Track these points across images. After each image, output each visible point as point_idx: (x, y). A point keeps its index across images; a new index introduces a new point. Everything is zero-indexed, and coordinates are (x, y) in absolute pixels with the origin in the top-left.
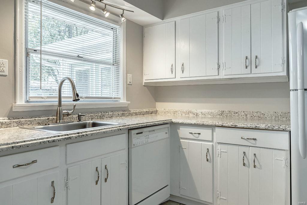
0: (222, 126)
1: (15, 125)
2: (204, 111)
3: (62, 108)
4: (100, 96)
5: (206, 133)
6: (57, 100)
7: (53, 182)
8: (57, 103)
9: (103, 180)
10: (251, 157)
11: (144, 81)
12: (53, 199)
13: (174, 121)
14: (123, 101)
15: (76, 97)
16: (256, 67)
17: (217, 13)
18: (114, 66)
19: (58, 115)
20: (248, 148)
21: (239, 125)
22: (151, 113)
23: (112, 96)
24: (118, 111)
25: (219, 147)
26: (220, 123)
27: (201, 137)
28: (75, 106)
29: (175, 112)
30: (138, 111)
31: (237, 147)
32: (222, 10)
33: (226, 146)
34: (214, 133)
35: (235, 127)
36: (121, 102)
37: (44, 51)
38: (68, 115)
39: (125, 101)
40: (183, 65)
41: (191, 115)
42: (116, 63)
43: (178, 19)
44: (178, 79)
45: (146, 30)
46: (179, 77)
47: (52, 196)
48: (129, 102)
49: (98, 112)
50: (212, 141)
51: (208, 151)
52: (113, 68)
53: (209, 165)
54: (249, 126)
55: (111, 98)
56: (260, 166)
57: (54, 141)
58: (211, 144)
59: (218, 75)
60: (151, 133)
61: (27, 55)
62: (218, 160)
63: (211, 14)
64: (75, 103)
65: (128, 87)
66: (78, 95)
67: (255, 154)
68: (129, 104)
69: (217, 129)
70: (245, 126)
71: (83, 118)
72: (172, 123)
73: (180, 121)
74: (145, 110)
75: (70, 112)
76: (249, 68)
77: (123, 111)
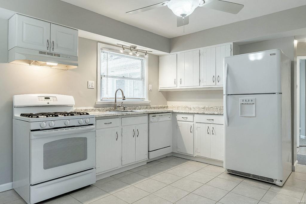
0: (198, 114)
1: (98, 111)
2: (194, 106)
3: (117, 103)
4: (133, 97)
5: (190, 118)
6: (114, 99)
7: (117, 132)
8: (114, 101)
9: (136, 136)
10: (211, 129)
11: (159, 89)
12: (117, 139)
13: (174, 111)
14: (147, 100)
15: (124, 98)
16: (218, 82)
17: (199, 51)
18: (141, 81)
19: (115, 107)
20: (209, 124)
21: (206, 113)
22: (164, 108)
23: (140, 98)
24: (144, 106)
25: (197, 124)
26: (197, 112)
27: (188, 120)
28: (122, 103)
29: (178, 107)
30: (155, 106)
31: (205, 124)
32: (202, 49)
33: (200, 124)
34: (194, 117)
35: (204, 114)
36: (145, 101)
37: (108, 76)
38: (119, 107)
39: (148, 100)
40: (181, 79)
41: (187, 109)
42: (142, 78)
43: (178, 53)
44: (178, 88)
45: (160, 58)
46: (179, 87)
47: (116, 138)
48: (150, 101)
49: (133, 106)
50: (193, 122)
51: (191, 127)
52: (140, 82)
53: (192, 134)
54: (210, 113)
55: (140, 99)
56: (216, 133)
57: (118, 115)
58: (193, 123)
59: (200, 85)
60: (161, 116)
61: (101, 78)
62: (196, 132)
63: (196, 51)
64: (123, 101)
65: (150, 92)
66: (125, 97)
67: (213, 128)
68: (150, 102)
69: (195, 115)
70: (208, 113)
71: (126, 108)
72: (173, 113)
73: (177, 111)
74: (160, 106)
75: (120, 105)
76: (215, 82)
77: (147, 106)
